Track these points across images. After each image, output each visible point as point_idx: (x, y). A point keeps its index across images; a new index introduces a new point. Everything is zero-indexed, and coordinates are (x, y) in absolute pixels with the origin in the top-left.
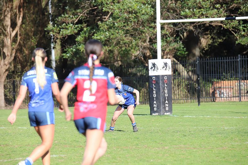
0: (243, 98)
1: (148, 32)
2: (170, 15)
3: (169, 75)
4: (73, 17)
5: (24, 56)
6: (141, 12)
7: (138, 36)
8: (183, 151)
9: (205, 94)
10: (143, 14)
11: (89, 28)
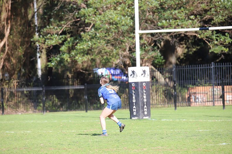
0: (217, 102)
1: (128, 42)
2: (148, 26)
3: (148, 82)
4: (58, 28)
5: (12, 65)
6: (121, 23)
7: (119, 45)
8: (160, 152)
9: (181, 99)
10: (123, 25)
11: (72, 39)
